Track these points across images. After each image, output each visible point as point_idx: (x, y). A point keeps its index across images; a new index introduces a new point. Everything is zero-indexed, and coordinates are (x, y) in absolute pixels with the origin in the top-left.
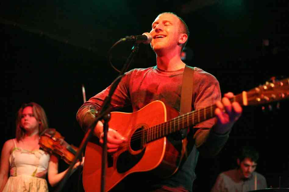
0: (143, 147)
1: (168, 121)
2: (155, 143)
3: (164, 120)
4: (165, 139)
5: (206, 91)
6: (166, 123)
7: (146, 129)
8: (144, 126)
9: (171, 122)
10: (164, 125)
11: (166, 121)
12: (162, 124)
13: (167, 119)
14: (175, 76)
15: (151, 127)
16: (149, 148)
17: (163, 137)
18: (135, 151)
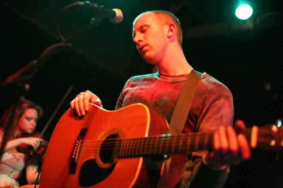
0: (113, 161)
1: (150, 137)
2: (128, 160)
3: (144, 134)
4: (141, 160)
5: (213, 105)
6: (146, 138)
7: (121, 138)
8: (119, 134)
9: (152, 140)
10: (143, 141)
11: (146, 135)
12: (141, 139)
13: (149, 134)
14: (178, 83)
15: (127, 138)
16: (120, 165)
17: (139, 156)
18: (103, 163)
